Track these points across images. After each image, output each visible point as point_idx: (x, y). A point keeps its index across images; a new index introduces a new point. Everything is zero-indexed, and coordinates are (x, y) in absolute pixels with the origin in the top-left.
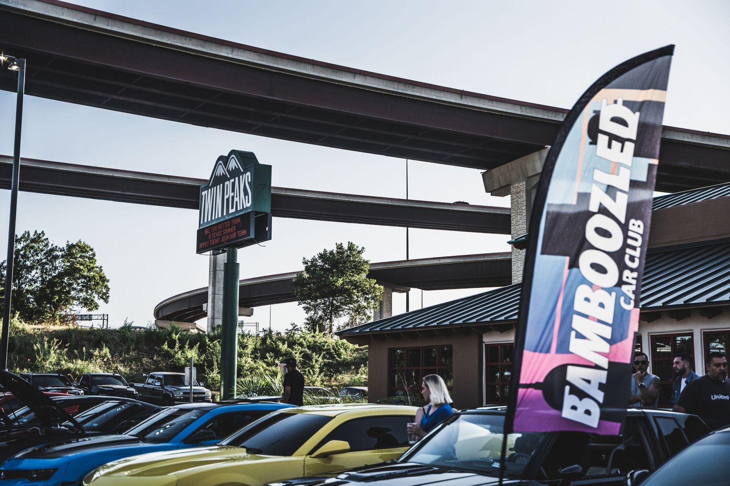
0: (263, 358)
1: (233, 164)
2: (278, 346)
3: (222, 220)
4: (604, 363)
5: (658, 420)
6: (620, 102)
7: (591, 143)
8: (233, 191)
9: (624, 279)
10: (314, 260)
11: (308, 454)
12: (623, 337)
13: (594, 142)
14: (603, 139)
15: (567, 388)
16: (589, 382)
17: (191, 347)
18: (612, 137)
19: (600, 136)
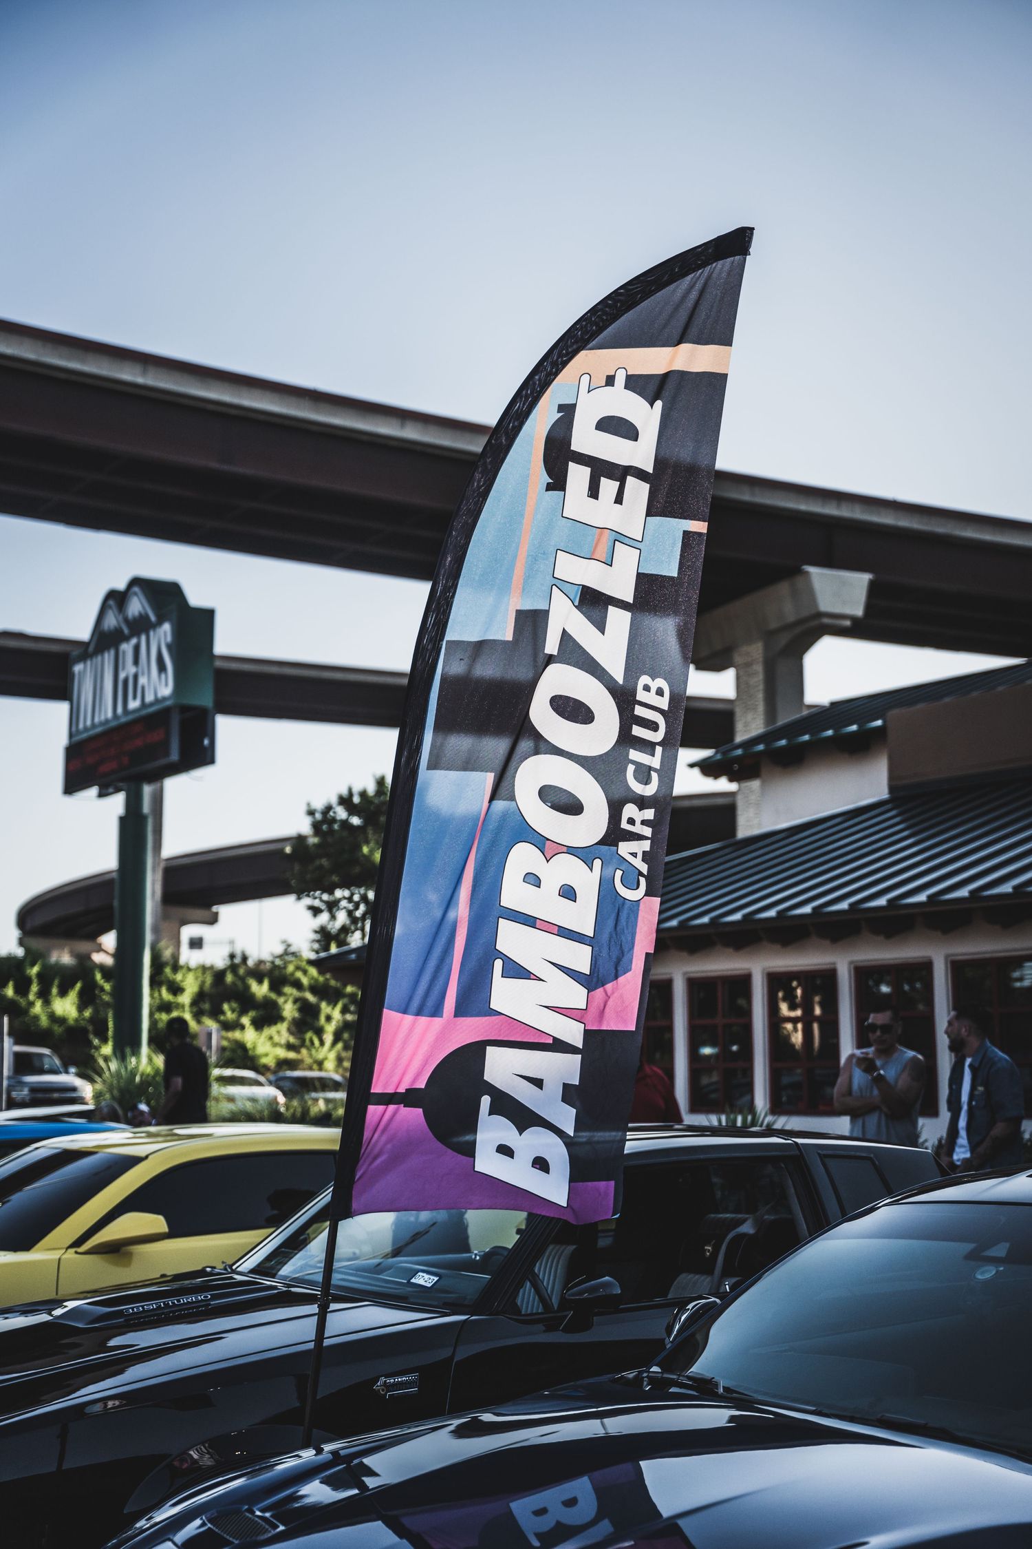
0: (216, 1013)
1: (136, 606)
2: (247, 987)
3: (114, 724)
4: (573, 1033)
5: (831, 1163)
6: (620, 379)
7: (549, 487)
8: (136, 661)
9: (624, 825)
10: (329, 808)
11: (71, 1246)
12: (618, 967)
13: (558, 483)
14: (578, 475)
15: (486, 1101)
16: (538, 1083)
17: (63, 993)
18: (600, 469)
19: (573, 468)
